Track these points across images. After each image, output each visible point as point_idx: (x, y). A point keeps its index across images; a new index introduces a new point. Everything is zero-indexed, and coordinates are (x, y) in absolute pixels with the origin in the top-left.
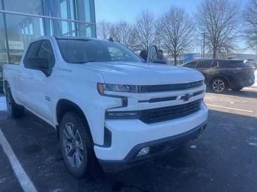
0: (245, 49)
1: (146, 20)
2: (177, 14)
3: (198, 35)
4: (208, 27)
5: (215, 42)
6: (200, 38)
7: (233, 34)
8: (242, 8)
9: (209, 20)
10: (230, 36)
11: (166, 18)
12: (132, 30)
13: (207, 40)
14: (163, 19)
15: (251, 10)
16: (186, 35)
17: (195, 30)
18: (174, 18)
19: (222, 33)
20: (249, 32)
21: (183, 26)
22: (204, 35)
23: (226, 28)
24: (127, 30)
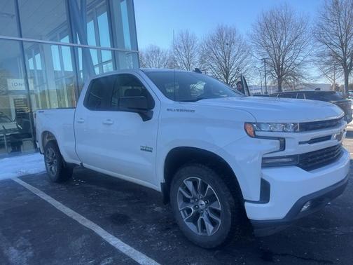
0: (319, 77)
1: (185, 44)
2: (227, 36)
3: (256, 62)
4: (268, 51)
5: (279, 70)
6: (259, 65)
7: (302, 58)
8: (311, 25)
9: (269, 42)
10: (297, 61)
11: (213, 40)
12: (168, 58)
13: (268, 68)
14: (209, 43)
15: (322, 27)
16: (241, 62)
17: (252, 55)
18: (223, 40)
19: (286, 58)
20: (322, 55)
21: (235, 50)
22: (264, 61)
23: (292, 52)
24: (161, 59)
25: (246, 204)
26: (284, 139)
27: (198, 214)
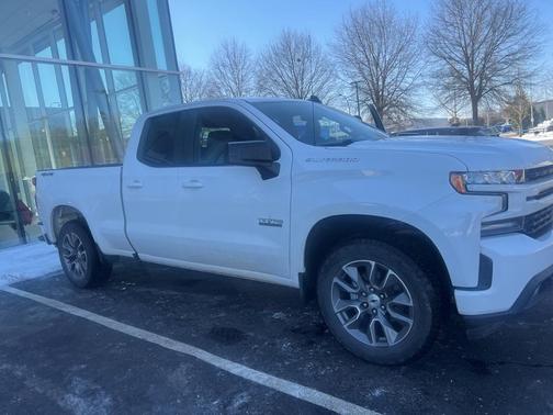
0: (436, 109)
1: (232, 59)
2: (296, 46)
3: (342, 87)
4: (361, 70)
5: (378, 99)
6: (347, 93)
7: (410, 80)
8: (421, 31)
9: (361, 56)
10: (404, 85)
11: (276, 54)
12: (204, 83)
13: (362, 97)
14: (271, 58)
15: (437, 33)
16: (321, 88)
17: (337, 76)
18: (293, 53)
19: (388, 80)
20: (438, 75)
21: (311, 69)
22: (356, 85)
23: (396, 71)
24: (194, 84)
25: (457, 293)
26: (506, 194)
27: (367, 317)
